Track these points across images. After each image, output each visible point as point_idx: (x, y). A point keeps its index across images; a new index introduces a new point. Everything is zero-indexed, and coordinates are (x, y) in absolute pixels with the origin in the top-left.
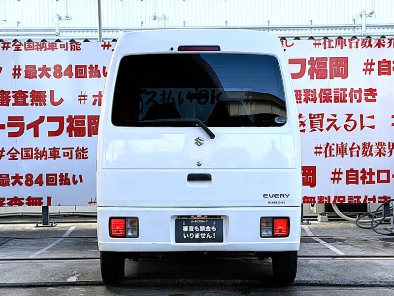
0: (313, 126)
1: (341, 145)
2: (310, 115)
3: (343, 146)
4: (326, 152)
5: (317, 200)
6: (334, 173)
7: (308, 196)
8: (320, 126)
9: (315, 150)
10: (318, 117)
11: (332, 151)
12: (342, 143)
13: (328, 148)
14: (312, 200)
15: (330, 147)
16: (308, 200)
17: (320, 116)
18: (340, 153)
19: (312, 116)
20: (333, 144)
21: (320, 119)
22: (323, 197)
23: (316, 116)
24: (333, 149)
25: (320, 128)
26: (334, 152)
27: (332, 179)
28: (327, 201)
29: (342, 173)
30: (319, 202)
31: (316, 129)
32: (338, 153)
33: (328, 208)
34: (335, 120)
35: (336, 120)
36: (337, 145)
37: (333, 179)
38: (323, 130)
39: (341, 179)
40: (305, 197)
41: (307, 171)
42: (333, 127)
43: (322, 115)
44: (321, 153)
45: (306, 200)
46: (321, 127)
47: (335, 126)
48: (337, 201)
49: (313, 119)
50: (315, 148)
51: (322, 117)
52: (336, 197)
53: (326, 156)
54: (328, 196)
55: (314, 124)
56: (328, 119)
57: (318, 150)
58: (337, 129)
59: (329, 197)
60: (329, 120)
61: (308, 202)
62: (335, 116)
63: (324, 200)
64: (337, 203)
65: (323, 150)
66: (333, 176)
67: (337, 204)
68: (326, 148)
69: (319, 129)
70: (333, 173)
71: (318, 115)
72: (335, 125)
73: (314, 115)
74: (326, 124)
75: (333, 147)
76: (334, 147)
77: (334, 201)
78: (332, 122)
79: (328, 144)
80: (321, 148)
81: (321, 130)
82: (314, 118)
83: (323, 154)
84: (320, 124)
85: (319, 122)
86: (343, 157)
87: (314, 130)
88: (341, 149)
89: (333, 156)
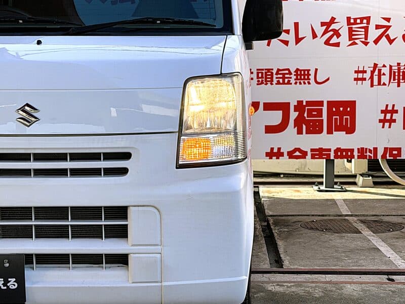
0: (353, 37)
1: (396, 68)
2: (349, 19)
3: (399, 69)
4: (372, 78)
5: (356, 153)
6: (385, 112)
7: (342, 148)
8: (363, 36)
9: (356, 76)
10: (361, 23)
11: (382, 77)
12: (399, 64)
13: (376, 73)
14: (349, 154)
15: (380, 71)
16: (342, 154)
17: (365, 21)
18: (394, 80)
19: (352, 21)
20: (384, 66)
21: (365, 25)
22: (366, 149)
23: (358, 21)
24: (384, 74)
25: (363, 40)
26: (385, 79)
27: (380, 121)
28: (372, 155)
29: (396, 112)
30: (359, 157)
31: (356, 41)
32: (392, 81)
33: (374, 166)
34: (388, 27)
35: (390, 26)
36: (391, 67)
37: (382, 121)
38: (369, 42)
39: (394, 121)
40: (337, 148)
41: (341, 109)
42: (384, 38)
43: (368, 19)
44: (365, 79)
45: (339, 154)
46: (366, 38)
47: (388, 37)
48: (388, 155)
49: (354, 26)
50: (356, 72)
51: (368, 23)
52: (386, 149)
53: (372, 85)
54: (374, 148)
55: (353, 33)
56: (376, 26)
57: (360, 75)
58: (391, 41)
59: (376, 149)
60: (378, 27)
61: (342, 157)
62: (388, 20)
63: (368, 154)
64: (388, 158)
65: (367, 76)
66: (382, 116)
67: (388, 161)
68: (373, 72)
69: (362, 42)
70: (382, 112)
71: (362, 19)
72: (388, 34)
73: (355, 19)
74: (373, 34)
75: (384, 70)
76: (386, 71)
77: (384, 156)
78: (383, 30)
79: (376, 65)
80: (364, 72)
81: (366, 44)
82: (355, 23)
83: (368, 82)
84: (363, 33)
85: (363, 30)
86: (399, 86)
87: (355, 44)
88: (397, 74)
89: (384, 84)
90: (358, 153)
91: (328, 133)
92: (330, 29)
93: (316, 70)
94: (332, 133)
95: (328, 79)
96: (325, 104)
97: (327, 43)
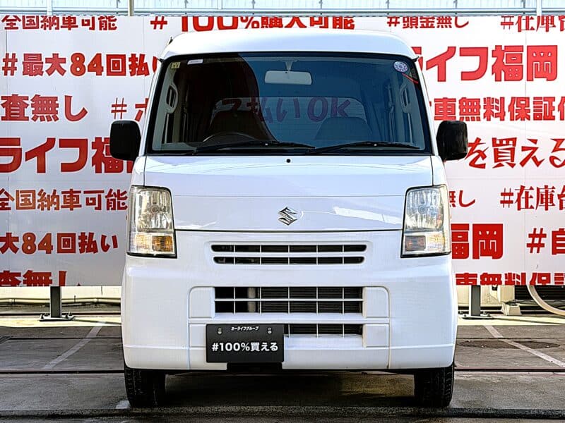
0: (499, 158)
1: (544, 191)
2: (494, 140)
3: (547, 192)
4: (519, 201)
5: (503, 279)
6: (533, 236)
7: (489, 273)
8: (509, 158)
9: (502, 198)
10: (507, 144)
11: (530, 200)
12: (546, 187)
13: (523, 195)
14: (496, 279)
15: (527, 193)
16: (488, 279)
17: (511, 142)
18: (542, 203)
19: (498, 142)
20: (531, 189)
21: (511, 146)
22: (514, 274)
23: (504, 142)
24: (531, 197)
25: (509, 162)
26: (532, 202)
27: (528, 245)
28: (520, 281)
29: (545, 236)
30: (507, 283)
31: (503, 163)
32: (540, 204)
33: (521, 293)
34: (535, 149)
35: (537, 148)
36: (538, 189)
37: (531, 246)
38: (515, 164)
39: (543, 245)
40: (484, 274)
41: (488, 233)
42: (531, 160)
43: (514, 140)
44: (512, 202)
45: (486, 279)
46: (512, 159)
47: (535, 159)
48: (537, 281)
49: (500, 148)
50: (502, 194)
51: (514, 144)
52: (534, 275)
53: (519, 208)
54: (522, 274)
55: (500, 154)
56: (523, 147)
57: (507, 198)
58: (538, 163)
59: (524, 275)
60: (524, 149)
61: (488, 283)
62: (535, 141)
63: (516, 280)
64: (537, 284)
65: (514, 198)
66: (530, 241)
67: (536, 287)
68: (519, 195)
69: (508, 164)
70: (530, 236)
71: (508, 140)
72: (535, 156)
73: (501, 141)
74: (520, 155)
75: (531, 193)
76: (533, 193)
77: (532, 282)
78: (530, 151)
79: (522, 188)
80: (511, 194)
81: (512, 165)
82: (501, 144)
83: (515, 205)
84: (509, 155)
85: (509, 151)
86: (547, 209)
87: (501, 165)
88: (544, 197)
89: (532, 207)
90: (506, 278)
91: (474, 258)
92: (475, 150)
93: (461, 192)
94: (478, 258)
95: (474, 202)
96: (471, 227)
97: (472, 164)
